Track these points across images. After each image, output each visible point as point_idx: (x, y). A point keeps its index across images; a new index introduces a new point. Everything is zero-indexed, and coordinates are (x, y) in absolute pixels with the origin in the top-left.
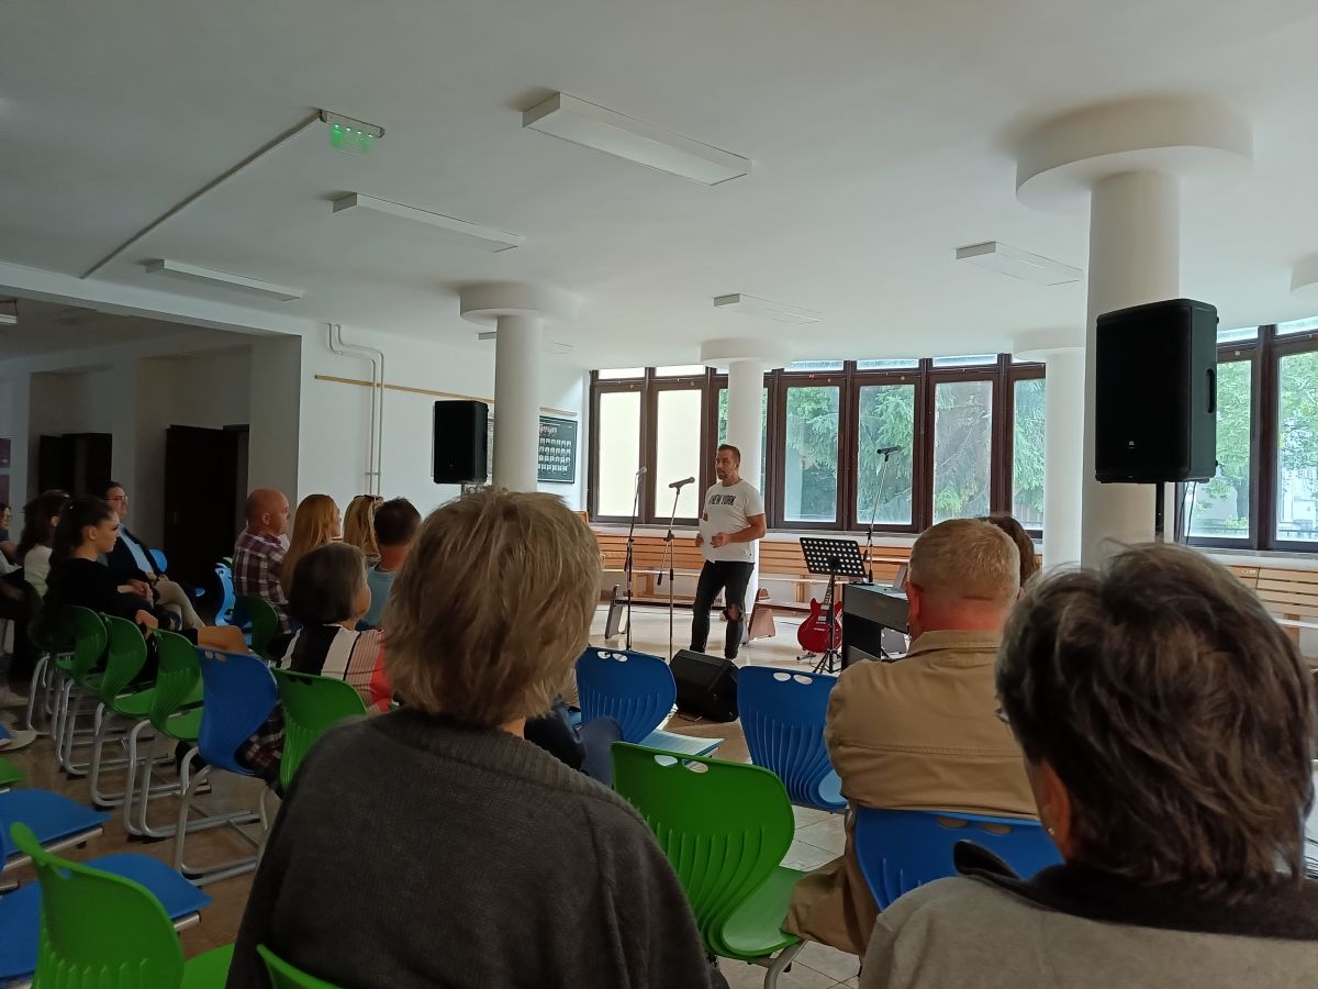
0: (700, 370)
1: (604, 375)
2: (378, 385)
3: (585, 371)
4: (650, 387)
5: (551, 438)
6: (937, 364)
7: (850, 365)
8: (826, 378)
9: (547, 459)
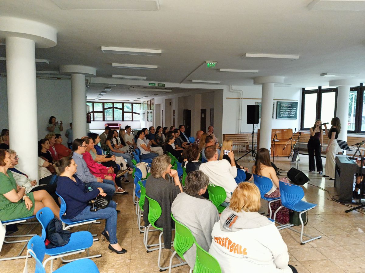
2: (241, 98)
3: (301, 88)
4: (320, 92)
5: (289, 107)
9: (288, 113)
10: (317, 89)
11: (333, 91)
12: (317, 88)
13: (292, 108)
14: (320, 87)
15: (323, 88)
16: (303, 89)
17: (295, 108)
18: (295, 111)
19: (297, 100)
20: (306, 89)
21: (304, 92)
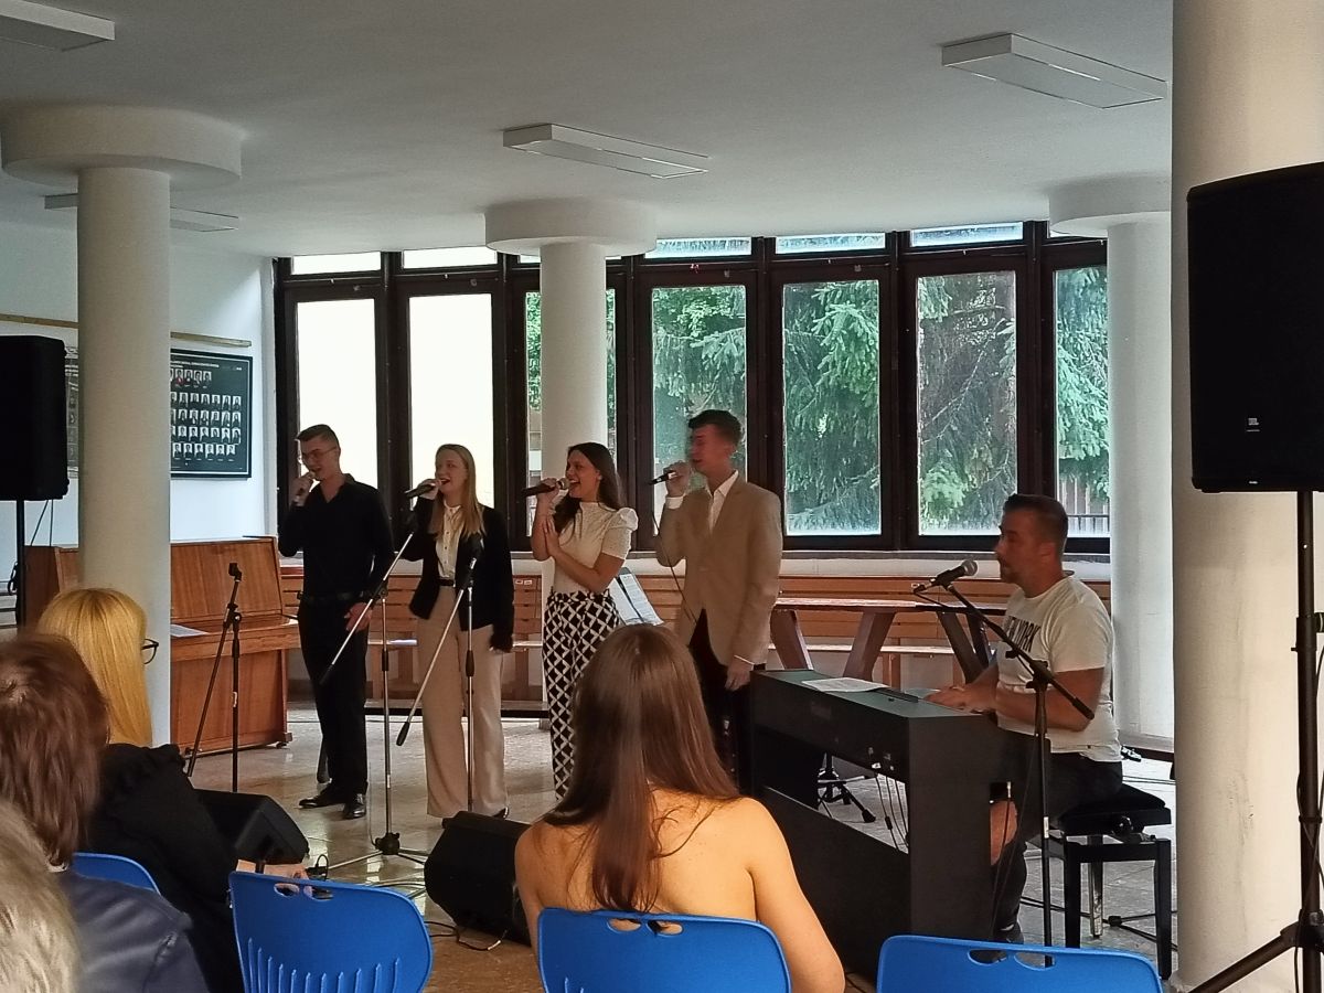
0: (486, 256)
1: (301, 266)
3: (264, 259)
4: (392, 290)
5: (200, 391)
6: (917, 242)
7: (763, 245)
8: (721, 269)
9: (193, 432)
10: (376, 266)
11: (473, 283)
12: (372, 262)
13: (216, 398)
14: (392, 259)
15: (412, 261)
16: (282, 265)
17: (237, 400)
18: (238, 415)
19: (246, 344)
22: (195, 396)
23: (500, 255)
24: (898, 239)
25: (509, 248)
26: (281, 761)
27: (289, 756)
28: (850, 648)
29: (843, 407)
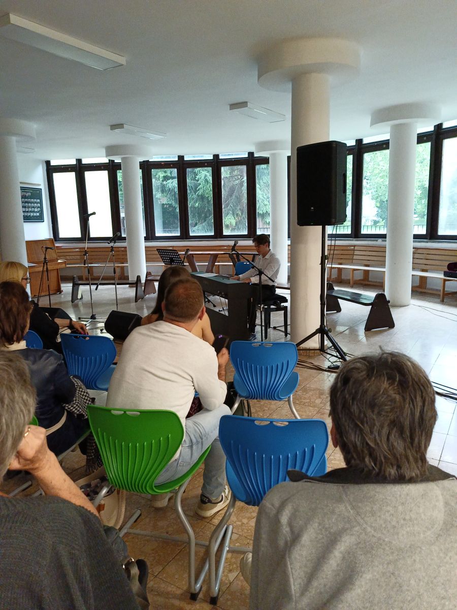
0: (105, 160)
1: (53, 163)
3: (43, 161)
4: (80, 169)
5: (28, 198)
6: (221, 157)
7: (181, 158)
8: (170, 164)
9: (27, 210)
11: (102, 168)
12: (73, 162)
13: (32, 200)
14: (79, 161)
15: (85, 161)
16: (48, 163)
17: (38, 201)
18: (39, 205)
19: (40, 185)
20: (52, 164)
21: (51, 170)
22: (26, 200)
23: (109, 160)
24: (216, 156)
25: (112, 158)
26: (61, 297)
27: (63, 296)
28: (207, 264)
29: (203, 201)
